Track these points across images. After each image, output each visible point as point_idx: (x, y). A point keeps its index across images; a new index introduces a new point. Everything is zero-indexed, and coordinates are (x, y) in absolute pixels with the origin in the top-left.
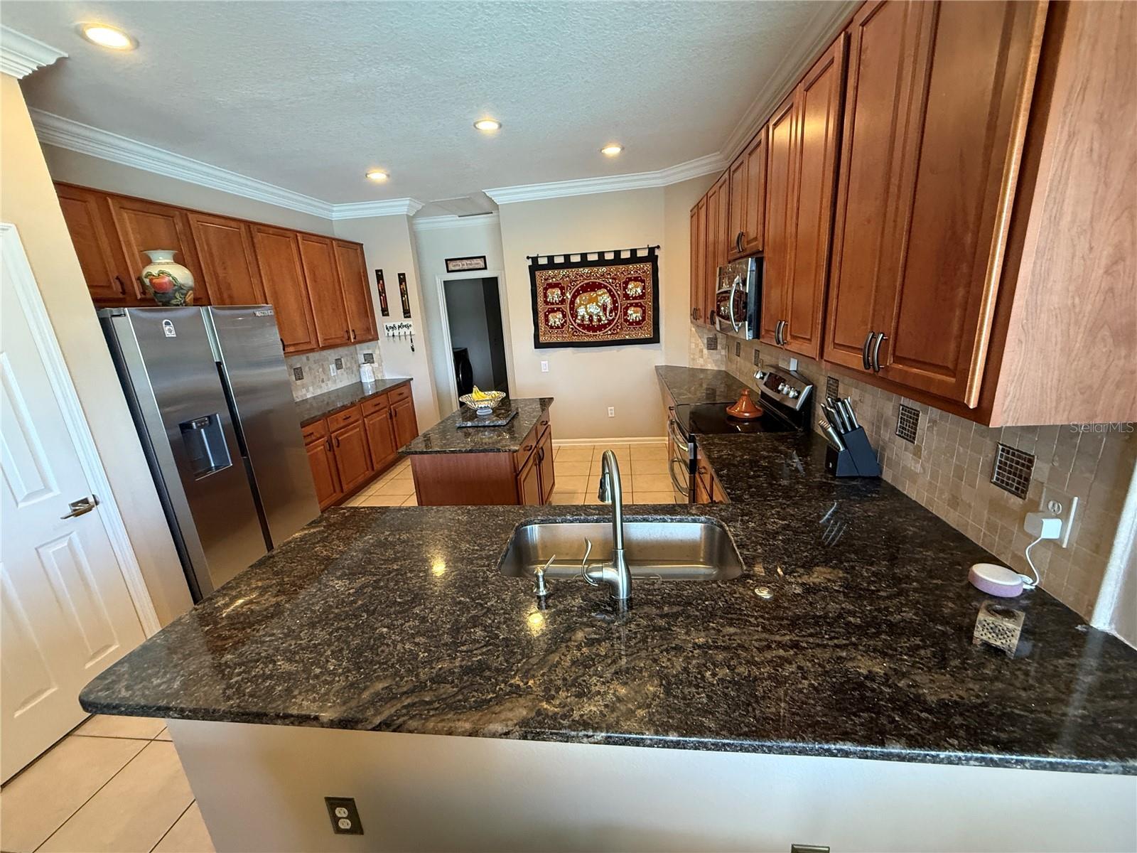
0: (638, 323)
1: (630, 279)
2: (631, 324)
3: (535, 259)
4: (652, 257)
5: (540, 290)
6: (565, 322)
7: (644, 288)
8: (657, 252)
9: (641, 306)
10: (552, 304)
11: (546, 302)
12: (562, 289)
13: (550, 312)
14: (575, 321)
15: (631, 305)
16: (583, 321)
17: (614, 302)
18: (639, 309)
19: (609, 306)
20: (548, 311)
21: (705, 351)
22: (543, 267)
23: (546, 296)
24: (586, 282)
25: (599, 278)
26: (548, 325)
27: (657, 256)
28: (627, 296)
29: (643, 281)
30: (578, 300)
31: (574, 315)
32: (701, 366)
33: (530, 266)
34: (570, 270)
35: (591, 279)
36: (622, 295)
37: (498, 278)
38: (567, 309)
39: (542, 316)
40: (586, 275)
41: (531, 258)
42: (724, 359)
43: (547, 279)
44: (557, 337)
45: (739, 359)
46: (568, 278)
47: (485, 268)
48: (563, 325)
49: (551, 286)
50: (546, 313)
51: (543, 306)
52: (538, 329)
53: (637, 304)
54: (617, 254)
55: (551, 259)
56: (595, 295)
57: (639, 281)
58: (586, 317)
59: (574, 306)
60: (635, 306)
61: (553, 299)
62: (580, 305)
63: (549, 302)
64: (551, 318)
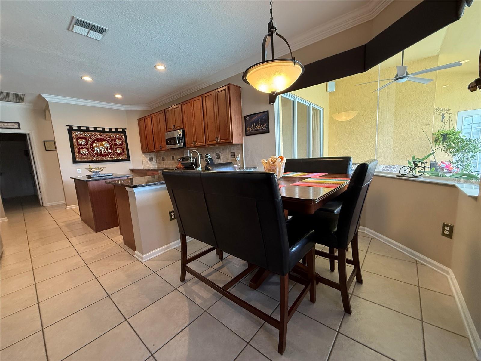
0: (121, 154)
1: (116, 139)
2: (119, 154)
3: (71, 127)
4: (124, 132)
5: (75, 139)
6: (89, 152)
7: (122, 142)
8: (125, 130)
9: (122, 148)
10: (82, 145)
11: (78, 144)
12: (86, 139)
13: (80, 149)
14: (93, 152)
15: (118, 147)
16: (97, 153)
17: (111, 146)
18: (121, 149)
19: (109, 148)
21: (149, 162)
22: (75, 130)
23: (78, 142)
24: (97, 138)
25: (103, 137)
26: (80, 154)
27: (126, 132)
28: (116, 145)
29: (122, 140)
30: (95, 145)
31: (93, 150)
32: (148, 167)
33: (68, 129)
34: (90, 133)
35: (100, 137)
36: (113, 144)
37: (29, 134)
38: (89, 147)
39: (76, 149)
40: (98, 135)
41: (68, 126)
42: (156, 163)
43: (78, 135)
44: (85, 159)
45: (164, 161)
46: (88, 136)
47: (19, 128)
48: (88, 154)
49: (80, 138)
50: (78, 149)
51: (76, 146)
52: (75, 156)
53: (120, 147)
54: (110, 129)
55: (79, 127)
56: (102, 143)
57: (120, 139)
58: (98, 151)
59: (93, 147)
60: (119, 148)
61: (82, 143)
62: (95, 146)
63: (80, 144)
64: (81, 151)
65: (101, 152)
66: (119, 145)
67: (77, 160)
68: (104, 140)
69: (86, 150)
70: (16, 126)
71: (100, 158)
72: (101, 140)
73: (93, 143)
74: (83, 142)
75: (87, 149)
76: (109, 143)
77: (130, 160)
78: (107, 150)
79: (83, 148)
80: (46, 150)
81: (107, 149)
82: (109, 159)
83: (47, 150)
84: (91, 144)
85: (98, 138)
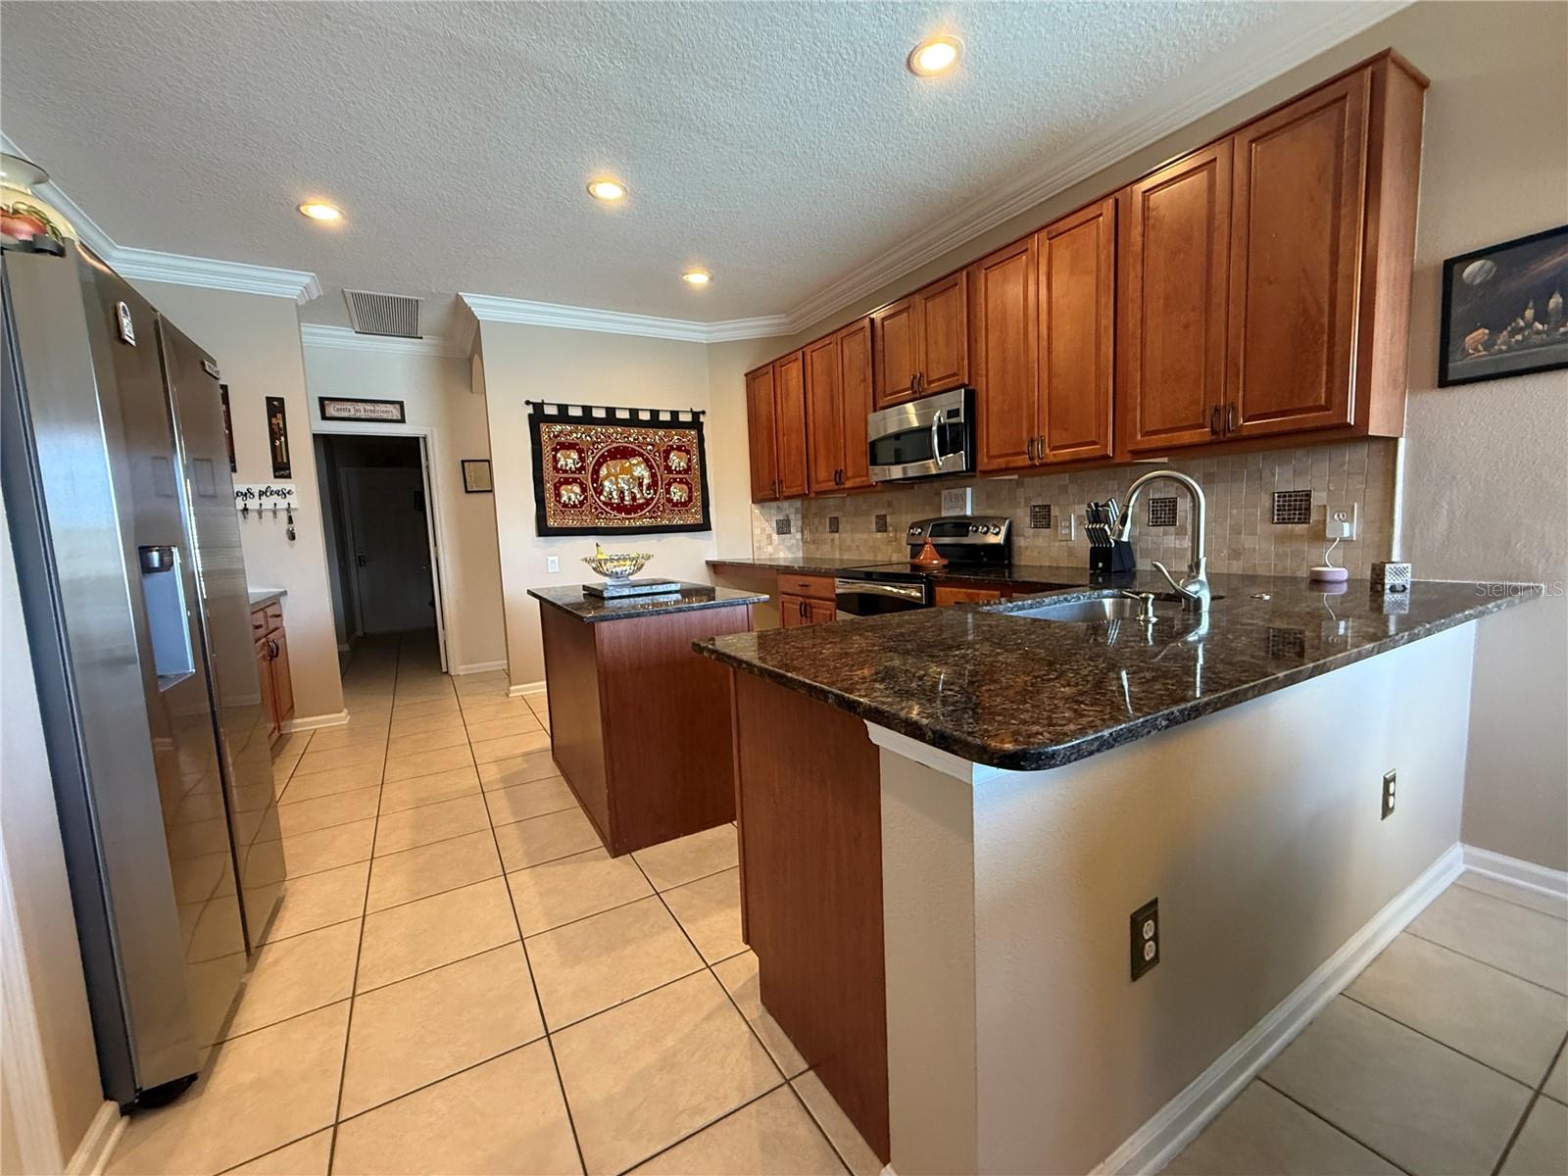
0: (684, 504)
1: (672, 448)
2: (675, 505)
3: (539, 407)
4: (696, 424)
5: (547, 450)
6: (586, 498)
7: (690, 460)
8: (702, 419)
9: (687, 483)
10: (566, 472)
11: (555, 468)
12: (580, 452)
13: (561, 484)
15: (675, 480)
16: (610, 499)
17: (653, 476)
18: (685, 487)
19: (646, 481)
20: (559, 481)
21: (775, 536)
22: (551, 419)
23: (555, 460)
24: (615, 445)
25: (631, 442)
26: (560, 502)
27: (702, 423)
28: (668, 468)
29: (688, 452)
30: (603, 472)
32: (771, 555)
33: (530, 415)
34: (592, 427)
35: (622, 443)
36: (662, 468)
37: (425, 438)
38: (587, 480)
39: (549, 487)
40: (618, 436)
41: (532, 403)
42: (801, 544)
43: (558, 436)
44: (574, 520)
45: (837, 535)
46: (588, 438)
47: (402, 421)
48: (582, 503)
49: (563, 446)
50: (555, 484)
51: (551, 473)
52: (545, 507)
53: (681, 479)
54: (655, 413)
55: (563, 408)
56: (628, 464)
57: (682, 451)
58: (614, 494)
59: (598, 477)
60: (679, 483)
61: (567, 465)
62: (607, 477)
63: (561, 469)
64: (564, 492)
65: (622, 499)
66: (679, 472)
67: (551, 523)
68: (632, 453)
69: (577, 489)
70: (395, 413)
71: (617, 520)
73: (599, 465)
74: (569, 460)
75: (581, 484)
76: (648, 465)
77: (710, 529)
78: (642, 491)
79: (570, 483)
80: (467, 492)
81: (641, 485)
82: (647, 522)
83: (469, 489)
84: (594, 467)
85: (614, 448)
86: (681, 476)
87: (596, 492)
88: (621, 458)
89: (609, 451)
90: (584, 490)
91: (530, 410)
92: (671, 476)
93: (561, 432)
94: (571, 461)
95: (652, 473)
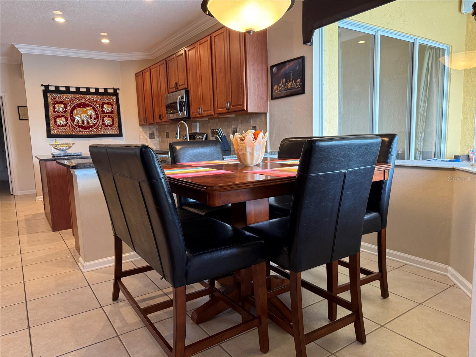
0: (110, 126)
1: (105, 103)
2: (106, 126)
3: (47, 87)
4: (115, 93)
5: (50, 104)
6: (67, 123)
7: (112, 108)
8: (118, 91)
9: (111, 117)
10: (59, 112)
11: (54, 111)
12: (65, 104)
13: (57, 117)
14: (73, 123)
15: (106, 116)
16: (78, 123)
17: (97, 114)
18: (110, 119)
19: (94, 117)
20: (56, 116)
21: (149, 139)
22: (52, 92)
23: (54, 108)
24: (80, 102)
25: (87, 101)
26: (56, 124)
27: (118, 93)
28: (103, 112)
29: (112, 105)
30: (75, 112)
33: (43, 90)
34: (70, 95)
35: (83, 101)
36: (100, 111)
37: (2, 97)
38: (68, 116)
39: (52, 119)
40: (80, 99)
41: (44, 85)
42: (159, 142)
43: (55, 98)
44: (62, 131)
45: (168, 139)
46: (68, 99)
49: (57, 102)
50: (54, 118)
51: (52, 113)
52: (50, 126)
54: (97, 89)
55: (57, 87)
56: (85, 110)
57: (109, 104)
58: (80, 121)
59: (73, 115)
60: (108, 117)
61: (59, 110)
62: (76, 115)
63: (57, 112)
64: (58, 121)
65: (83, 123)
66: (108, 113)
67: (52, 132)
68: (88, 105)
69: (63, 119)
71: (82, 132)
72: (84, 105)
73: (73, 110)
74: (60, 108)
76: (94, 110)
77: (123, 136)
78: (92, 120)
79: (61, 117)
80: (20, 119)
81: (91, 118)
82: (93, 133)
84: (71, 111)
85: (79, 103)
86: (109, 115)
87: (72, 121)
88: (83, 107)
89: (77, 104)
90: (67, 120)
91: (43, 88)
92: (104, 114)
93: (57, 97)
94: (61, 108)
95: (96, 113)
